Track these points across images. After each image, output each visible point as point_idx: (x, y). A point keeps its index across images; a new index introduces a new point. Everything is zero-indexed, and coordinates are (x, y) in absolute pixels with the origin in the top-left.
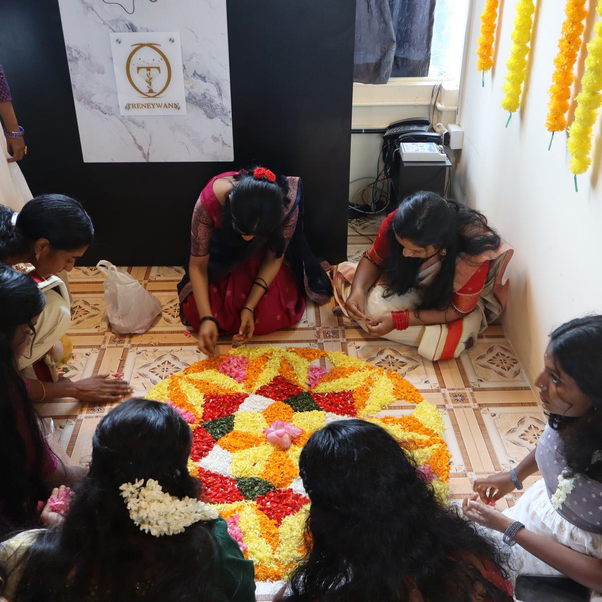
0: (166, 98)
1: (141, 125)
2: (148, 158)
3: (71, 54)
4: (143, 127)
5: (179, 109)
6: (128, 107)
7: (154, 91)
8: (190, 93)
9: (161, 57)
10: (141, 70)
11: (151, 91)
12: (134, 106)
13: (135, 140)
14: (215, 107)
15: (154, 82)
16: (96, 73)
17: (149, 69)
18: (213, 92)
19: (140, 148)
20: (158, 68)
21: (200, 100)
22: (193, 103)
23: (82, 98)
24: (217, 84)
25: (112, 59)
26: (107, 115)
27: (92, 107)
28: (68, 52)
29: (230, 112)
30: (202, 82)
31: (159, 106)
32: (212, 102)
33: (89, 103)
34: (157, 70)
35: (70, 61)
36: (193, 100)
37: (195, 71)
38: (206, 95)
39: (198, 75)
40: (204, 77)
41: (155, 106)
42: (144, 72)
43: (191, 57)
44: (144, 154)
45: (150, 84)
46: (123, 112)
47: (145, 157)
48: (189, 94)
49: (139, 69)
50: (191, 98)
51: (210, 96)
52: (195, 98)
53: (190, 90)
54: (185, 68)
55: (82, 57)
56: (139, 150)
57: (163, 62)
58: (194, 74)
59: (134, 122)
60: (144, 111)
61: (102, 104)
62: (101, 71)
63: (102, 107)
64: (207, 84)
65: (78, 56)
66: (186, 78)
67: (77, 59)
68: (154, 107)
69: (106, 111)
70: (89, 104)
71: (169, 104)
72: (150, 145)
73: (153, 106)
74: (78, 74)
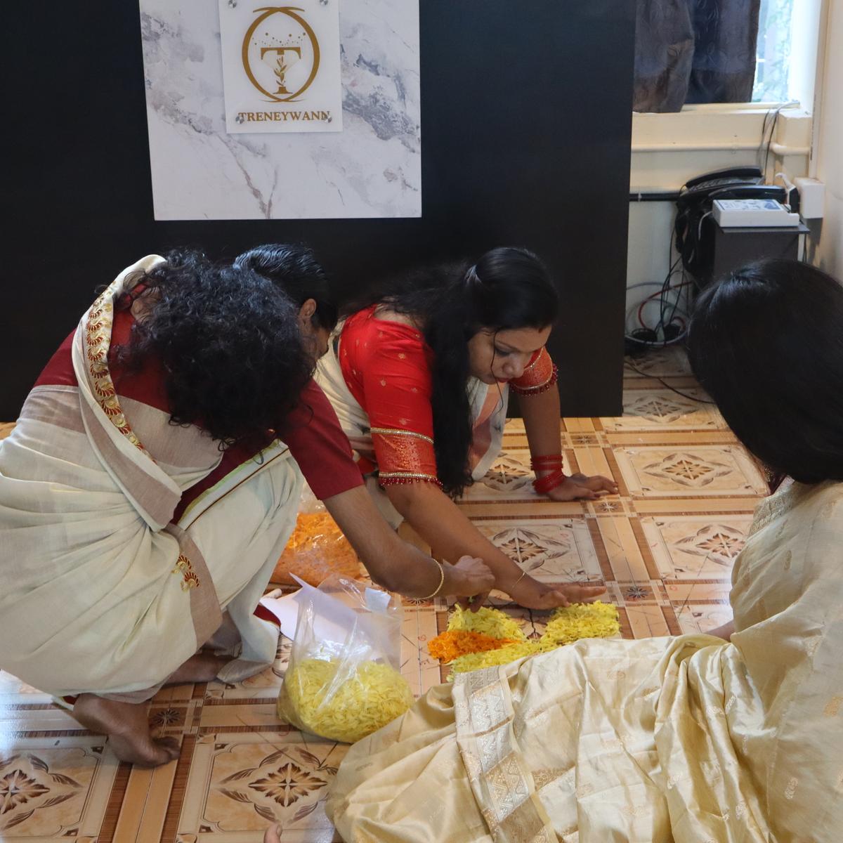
0: (310, 102)
1: (261, 153)
2: (269, 211)
3: (149, 27)
4: (264, 156)
5: (330, 121)
6: (240, 118)
7: (288, 90)
8: (349, 94)
9: (303, 30)
10: (267, 53)
11: (282, 90)
12: (251, 116)
13: (248, 178)
14: (392, 119)
15: (287, 74)
16: (188, 60)
17: (281, 51)
18: (391, 92)
19: (256, 193)
20: (298, 50)
21: (366, 107)
22: (354, 112)
23: (161, 105)
24: (398, 78)
25: (219, 35)
26: (202, 134)
27: (177, 121)
28: (143, 24)
29: (417, 127)
30: (372, 75)
31: (295, 116)
32: (388, 109)
33: (173, 112)
34: (295, 53)
35: (147, 39)
36: (355, 106)
37: (360, 56)
38: (378, 97)
39: (365, 62)
40: (376, 66)
41: (289, 116)
42: (272, 56)
43: (355, 31)
44: (262, 204)
45: (282, 78)
46: (232, 127)
47: (264, 210)
48: (347, 96)
49: (264, 51)
50: (350, 102)
51: (384, 99)
52: (357, 102)
53: (349, 88)
54: (343, 51)
55: (168, 32)
56: (252, 196)
57: (307, 38)
58: (358, 61)
59: (249, 147)
60: (269, 126)
61: (195, 114)
62: (197, 56)
63: (195, 119)
64: (380, 77)
65: (159, 31)
66: (345, 67)
67: (157, 35)
68: (285, 119)
69: (201, 128)
70: (172, 115)
71: (313, 113)
72: (274, 188)
73: (285, 116)
74: (158, 62)
